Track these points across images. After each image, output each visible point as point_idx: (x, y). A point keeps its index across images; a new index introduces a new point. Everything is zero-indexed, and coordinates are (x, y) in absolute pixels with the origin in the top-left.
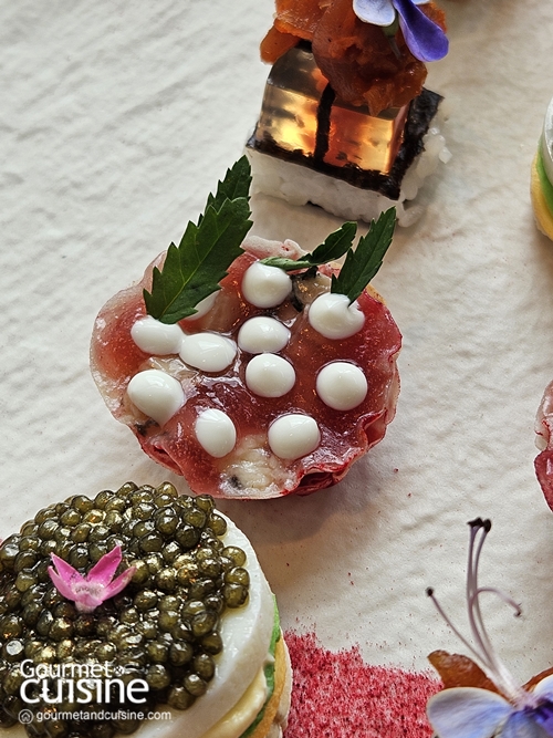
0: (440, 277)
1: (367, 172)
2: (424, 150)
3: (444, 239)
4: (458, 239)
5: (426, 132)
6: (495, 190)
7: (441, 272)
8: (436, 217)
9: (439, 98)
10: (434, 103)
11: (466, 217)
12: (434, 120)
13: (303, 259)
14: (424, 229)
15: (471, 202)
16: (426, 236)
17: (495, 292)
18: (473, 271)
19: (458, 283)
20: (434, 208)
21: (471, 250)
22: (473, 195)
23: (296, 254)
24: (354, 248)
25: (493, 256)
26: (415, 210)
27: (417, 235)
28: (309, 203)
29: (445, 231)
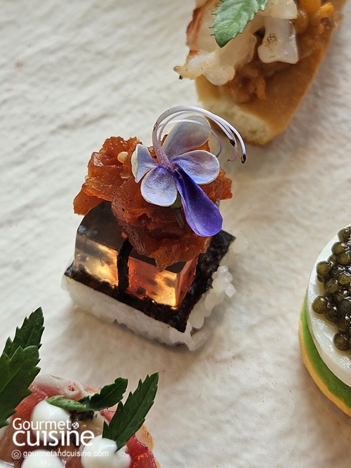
0: (217, 398)
1: (161, 306)
2: (212, 288)
3: (225, 361)
4: (237, 363)
5: (216, 270)
6: (273, 318)
7: (218, 393)
8: (221, 340)
9: (231, 238)
10: (226, 244)
11: (246, 342)
12: (225, 258)
13: (82, 401)
14: (210, 350)
15: (251, 329)
16: (211, 357)
17: (262, 416)
18: (246, 394)
19: (232, 405)
20: (220, 331)
21: (247, 373)
22: (254, 322)
23: (80, 394)
24: (124, 401)
25: (264, 381)
26: (201, 336)
27: (203, 356)
28: (116, 321)
29: (227, 354)
